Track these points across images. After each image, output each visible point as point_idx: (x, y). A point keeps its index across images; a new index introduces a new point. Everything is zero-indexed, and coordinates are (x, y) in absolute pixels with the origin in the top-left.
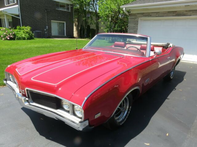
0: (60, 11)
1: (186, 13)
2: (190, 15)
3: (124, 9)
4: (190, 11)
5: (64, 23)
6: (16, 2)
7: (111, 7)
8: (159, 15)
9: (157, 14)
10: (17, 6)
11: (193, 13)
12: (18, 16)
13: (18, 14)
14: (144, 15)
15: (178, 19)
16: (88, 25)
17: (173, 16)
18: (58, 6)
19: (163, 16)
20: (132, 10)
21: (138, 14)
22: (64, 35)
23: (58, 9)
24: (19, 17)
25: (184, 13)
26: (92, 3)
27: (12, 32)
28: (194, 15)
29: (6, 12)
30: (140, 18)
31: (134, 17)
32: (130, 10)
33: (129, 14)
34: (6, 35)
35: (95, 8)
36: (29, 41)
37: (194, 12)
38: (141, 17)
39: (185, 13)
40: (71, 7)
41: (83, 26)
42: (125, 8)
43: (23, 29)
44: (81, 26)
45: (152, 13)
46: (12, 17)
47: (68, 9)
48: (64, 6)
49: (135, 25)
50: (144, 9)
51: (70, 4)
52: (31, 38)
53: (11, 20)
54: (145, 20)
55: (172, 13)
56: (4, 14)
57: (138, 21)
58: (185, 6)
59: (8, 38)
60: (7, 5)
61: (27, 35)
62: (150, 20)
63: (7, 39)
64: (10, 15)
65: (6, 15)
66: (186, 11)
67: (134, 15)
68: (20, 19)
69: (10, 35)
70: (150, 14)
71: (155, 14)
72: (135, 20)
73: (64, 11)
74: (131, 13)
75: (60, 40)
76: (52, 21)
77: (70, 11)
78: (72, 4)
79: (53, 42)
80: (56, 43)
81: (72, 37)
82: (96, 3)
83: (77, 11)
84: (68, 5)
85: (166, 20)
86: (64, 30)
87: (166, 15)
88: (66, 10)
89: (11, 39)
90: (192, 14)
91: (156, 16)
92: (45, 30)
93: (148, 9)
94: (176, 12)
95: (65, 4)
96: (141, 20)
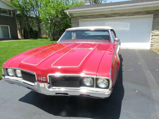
2: (114, 17)
3: (68, 13)
4: (114, 14)
5: (8, 27)
7: (50, 12)
8: (94, 17)
9: (92, 16)
11: (116, 15)
14: (83, 17)
15: (106, 20)
16: (30, 28)
17: (103, 17)
18: (1, 12)
19: (96, 18)
20: (74, 14)
21: (78, 16)
22: (9, 37)
26: (33, 9)
28: (116, 16)
31: (75, 19)
32: (72, 13)
33: (72, 17)
35: (36, 13)
38: (81, 18)
39: (110, 15)
40: (13, 13)
41: (26, 29)
44: (24, 28)
45: (89, 15)
47: (10, 14)
48: (6, 11)
49: (77, 25)
50: (82, 13)
51: (12, 9)
54: (83, 21)
55: (103, 15)
57: (79, 22)
58: (111, 10)
62: (87, 21)
67: (76, 17)
70: (87, 17)
71: (91, 16)
72: (77, 21)
73: (7, 16)
74: (73, 16)
75: (8, 42)
77: (12, 16)
78: (13, 10)
79: (1, 44)
80: (4, 44)
81: (17, 38)
82: (35, 9)
83: (18, 16)
84: (10, 11)
85: (98, 20)
86: (9, 33)
87: (98, 17)
88: (8, 15)
93: (85, 13)
94: (105, 14)
95: (7, 10)
96: (81, 21)
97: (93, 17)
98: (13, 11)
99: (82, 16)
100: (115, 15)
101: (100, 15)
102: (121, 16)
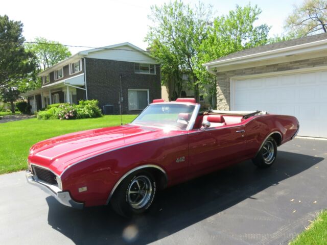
0: (142, 75)
1: (291, 65)
2: (297, 68)
3: (207, 68)
4: (296, 62)
5: (147, 92)
6: (81, 70)
9: (252, 70)
10: (83, 74)
12: (83, 87)
13: (84, 84)
14: (236, 72)
17: (274, 71)
18: (138, 69)
19: (261, 73)
20: (219, 68)
21: (228, 72)
23: (138, 73)
24: (85, 88)
25: (288, 66)
27: (72, 109)
28: (302, 67)
29: (69, 84)
30: (232, 78)
31: (222, 77)
32: (216, 68)
34: (65, 113)
36: (94, 119)
37: (301, 63)
38: (232, 76)
40: (156, 68)
42: (209, 66)
43: (87, 104)
45: (246, 69)
46: (77, 89)
47: (152, 71)
48: (147, 68)
50: (234, 65)
51: (156, 63)
52: (96, 115)
53: (75, 93)
55: (273, 67)
56: (66, 86)
57: (229, 83)
59: (67, 117)
60: (72, 74)
61: (91, 111)
62: (245, 79)
63: (65, 118)
64: (74, 87)
65: (69, 87)
66: (291, 63)
67: (224, 74)
68: (85, 91)
69: (69, 113)
70: (244, 71)
71: (250, 70)
72: (225, 80)
74: (218, 72)
76: (129, 89)
77: (155, 74)
84: (152, 66)
88: (149, 73)
89: (70, 118)
90: (299, 66)
91: (252, 74)
92: (119, 103)
94: (277, 65)
95: (148, 65)
96: (235, 80)
97: (253, 72)
98: (157, 65)
99: (234, 71)
100: (298, 64)
101: (267, 66)
102: (314, 67)
